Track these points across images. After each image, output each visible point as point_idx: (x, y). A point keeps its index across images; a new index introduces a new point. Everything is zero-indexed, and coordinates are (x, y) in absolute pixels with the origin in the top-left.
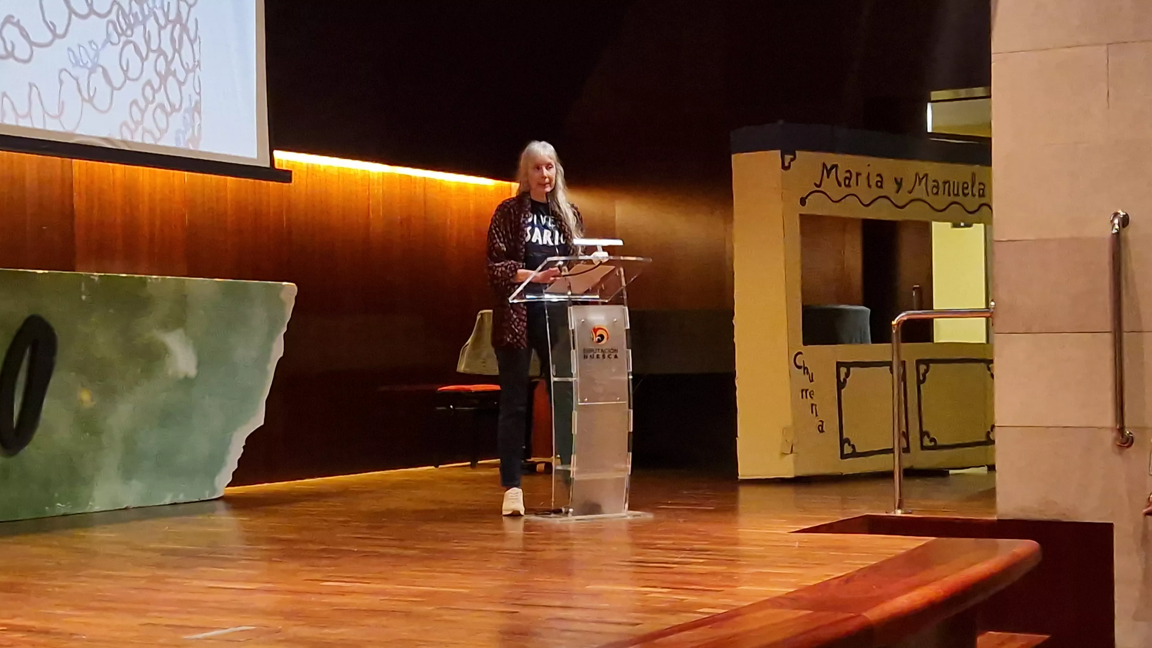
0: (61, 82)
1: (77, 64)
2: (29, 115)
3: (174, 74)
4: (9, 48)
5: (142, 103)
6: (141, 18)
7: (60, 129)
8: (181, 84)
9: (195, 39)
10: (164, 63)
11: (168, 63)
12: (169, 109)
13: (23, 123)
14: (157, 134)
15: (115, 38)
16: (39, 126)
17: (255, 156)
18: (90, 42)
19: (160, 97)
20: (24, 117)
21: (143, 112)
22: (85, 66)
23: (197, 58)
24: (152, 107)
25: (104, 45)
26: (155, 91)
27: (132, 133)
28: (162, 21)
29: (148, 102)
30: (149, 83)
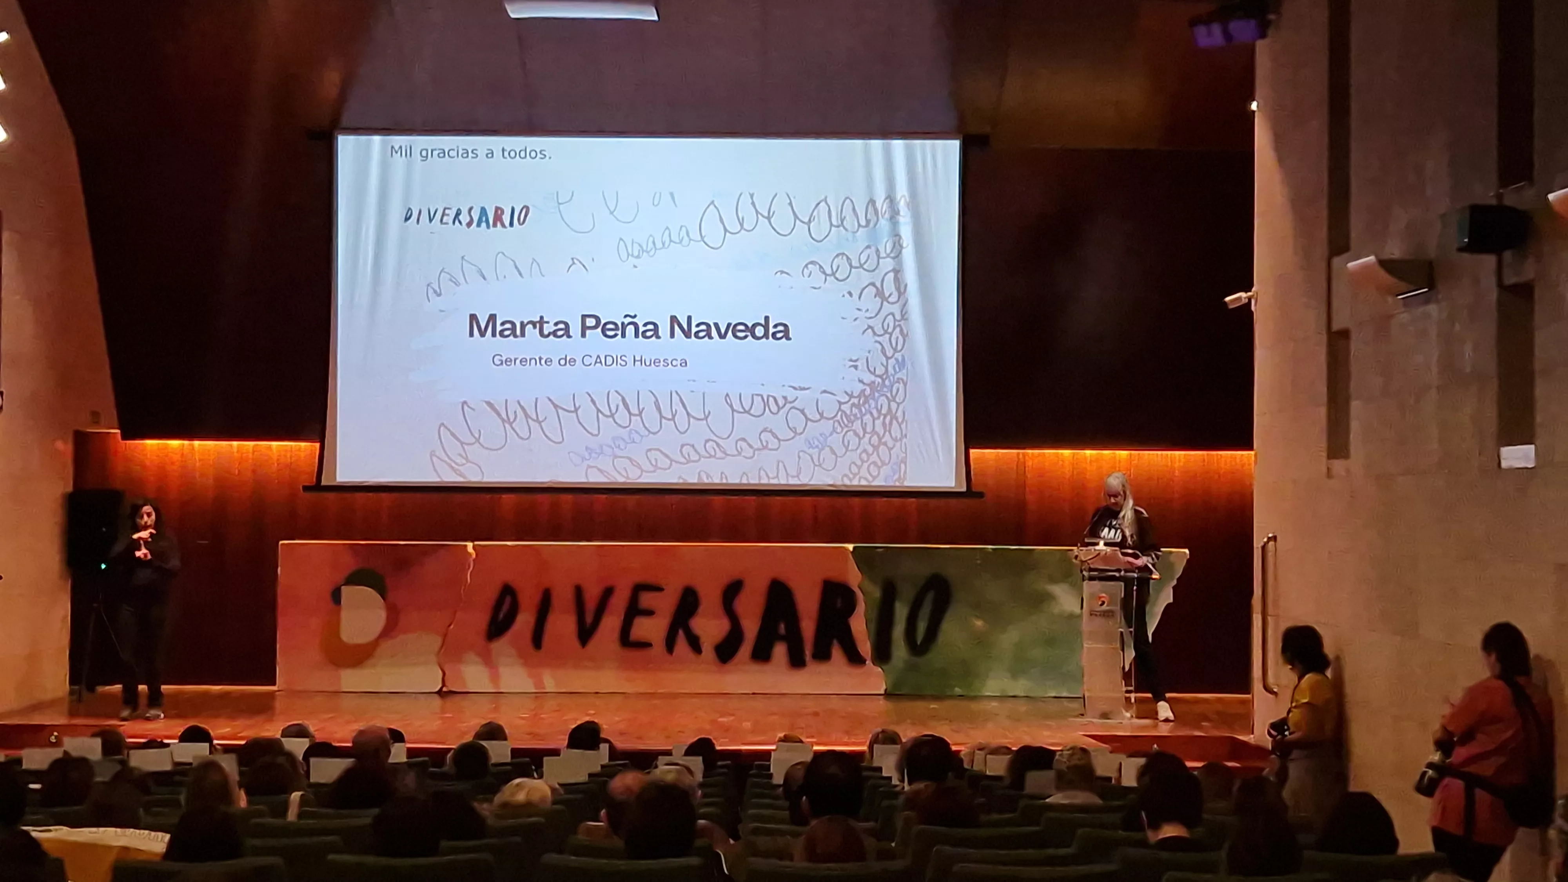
0: (799, 457)
1: (811, 447)
2: (777, 477)
3: (885, 444)
4: (765, 444)
5: (859, 463)
6: (859, 416)
7: (799, 483)
8: (890, 449)
9: (903, 421)
10: (877, 439)
11: (880, 439)
12: (880, 464)
13: (773, 481)
14: (870, 479)
15: (839, 430)
16: (783, 482)
17: (953, 485)
18: (821, 435)
19: (874, 458)
20: (773, 478)
21: (859, 468)
22: (817, 447)
23: (904, 433)
24: (866, 465)
25: (831, 434)
26: (869, 455)
27: (851, 480)
28: (875, 414)
29: (863, 462)
30: (865, 451)
